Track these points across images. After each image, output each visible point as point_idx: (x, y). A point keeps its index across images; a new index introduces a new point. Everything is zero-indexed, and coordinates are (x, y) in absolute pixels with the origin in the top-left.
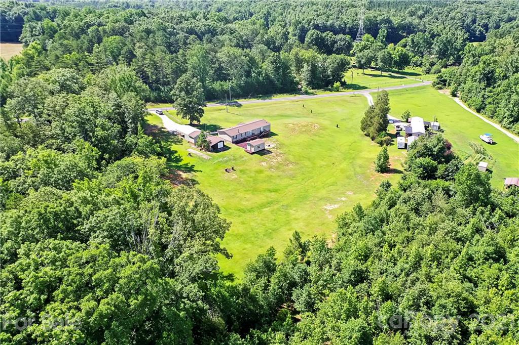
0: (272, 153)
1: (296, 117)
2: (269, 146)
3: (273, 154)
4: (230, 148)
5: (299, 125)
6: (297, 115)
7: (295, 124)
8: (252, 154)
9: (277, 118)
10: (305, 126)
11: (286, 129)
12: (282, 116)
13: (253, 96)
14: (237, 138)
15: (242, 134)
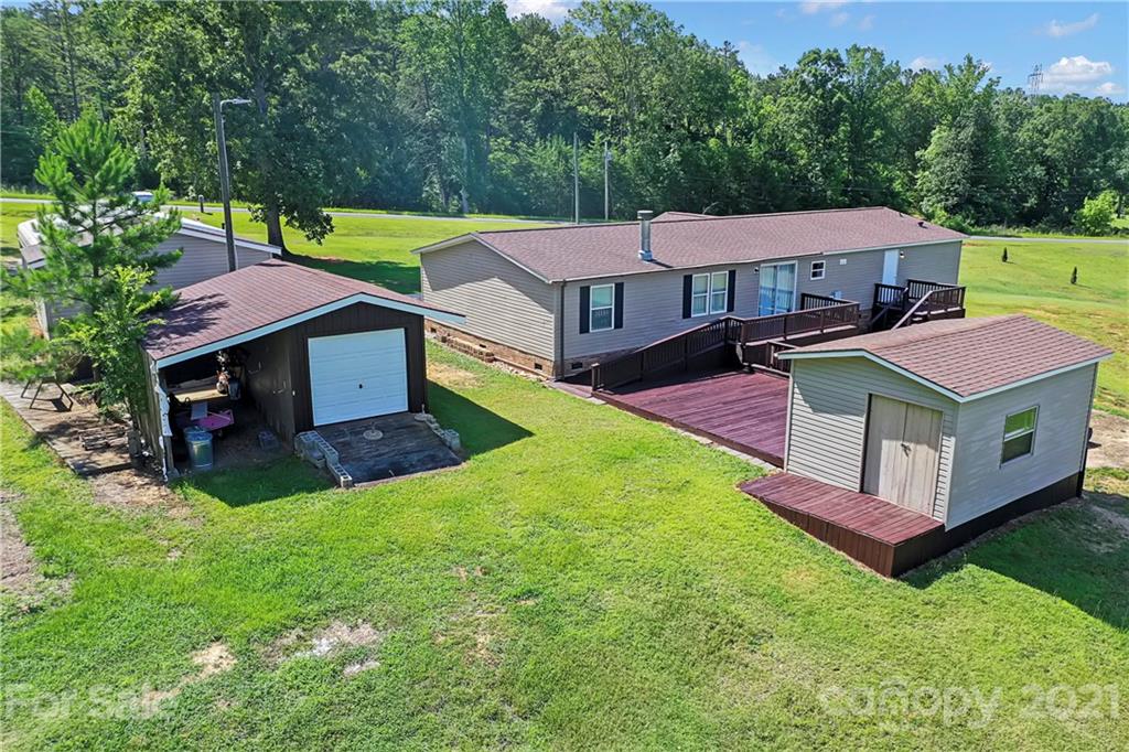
14: (619, 325)
15: (688, 280)
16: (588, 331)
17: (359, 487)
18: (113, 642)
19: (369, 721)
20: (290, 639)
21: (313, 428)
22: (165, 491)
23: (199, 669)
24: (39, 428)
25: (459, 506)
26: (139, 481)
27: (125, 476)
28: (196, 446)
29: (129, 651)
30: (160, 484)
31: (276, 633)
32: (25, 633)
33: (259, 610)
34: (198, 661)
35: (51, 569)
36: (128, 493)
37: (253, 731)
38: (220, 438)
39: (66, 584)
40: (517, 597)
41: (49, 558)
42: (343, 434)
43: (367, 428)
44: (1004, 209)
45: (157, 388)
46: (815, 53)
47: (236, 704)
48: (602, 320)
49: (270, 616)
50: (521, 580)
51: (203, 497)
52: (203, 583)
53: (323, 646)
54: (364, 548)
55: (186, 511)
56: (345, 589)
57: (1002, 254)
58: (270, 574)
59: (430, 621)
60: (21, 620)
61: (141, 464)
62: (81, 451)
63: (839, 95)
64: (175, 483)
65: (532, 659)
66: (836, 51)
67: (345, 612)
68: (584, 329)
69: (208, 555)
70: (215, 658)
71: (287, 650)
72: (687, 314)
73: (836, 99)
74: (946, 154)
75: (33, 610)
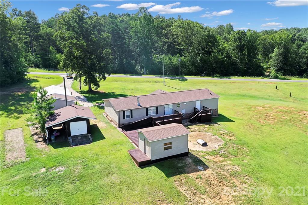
0: (206, 167)
1: (266, 99)
2: (205, 145)
3: (208, 172)
4: (104, 138)
5: (275, 110)
6: (268, 97)
7: (266, 107)
8: (143, 165)
9: (234, 97)
10: (286, 112)
11: (251, 112)
12: (244, 96)
13: (208, 75)
14: (132, 117)
15: (147, 109)
16: (125, 119)
17: (73, 147)
18: (32, 167)
19: (58, 179)
20: (54, 168)
21: (71, 136)
22: (46, 145)
23: (41, 171)
24: (33, 133)
25: (85, 151)
26: (44, 143)
27: (42, 142)
28: (52, 138)
29: (33, 168)
30: (46, 144)
31: (52, 167)
32: (22, 165)
33: (51, 164)
34: (41, 170)
35: (27, 157)
36: (42, 145)
37: (44, 179)
38: (56, 137)
39: (29, 159)
40: (85, 165)
41: (27, 155)
42: (75, 137)
43: (79, 137)
44: (293, 71)
45: (46, 130)
46: (238, 31)
47: (44, 176)
48: (128, 116)
49: (52, 165)
50: (86, 163)
51: (51, 147)
52: (46, 160)
53: (57, 170)
54: (69, 157)
55: (48, 149)
56: (63, 162)
57: (276, 87)
58: (55, 159)
59: (72, 168)
60: (22, 163)
61: (45, 141)
62: (37, 138)
63: (243, 42)
64: (48, 144)
65: (82, 173)
66: (244, 31)
67: (62, 165)
68: (124, 118)
69: (48, 156)
70: (43, 170)
71: (53, 170)
72: (147, 115)
73: (242, 43)
74: (276, 55)
75: (24, 162)
